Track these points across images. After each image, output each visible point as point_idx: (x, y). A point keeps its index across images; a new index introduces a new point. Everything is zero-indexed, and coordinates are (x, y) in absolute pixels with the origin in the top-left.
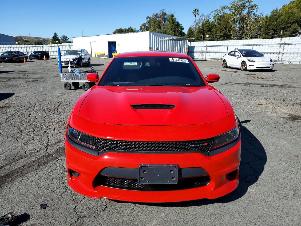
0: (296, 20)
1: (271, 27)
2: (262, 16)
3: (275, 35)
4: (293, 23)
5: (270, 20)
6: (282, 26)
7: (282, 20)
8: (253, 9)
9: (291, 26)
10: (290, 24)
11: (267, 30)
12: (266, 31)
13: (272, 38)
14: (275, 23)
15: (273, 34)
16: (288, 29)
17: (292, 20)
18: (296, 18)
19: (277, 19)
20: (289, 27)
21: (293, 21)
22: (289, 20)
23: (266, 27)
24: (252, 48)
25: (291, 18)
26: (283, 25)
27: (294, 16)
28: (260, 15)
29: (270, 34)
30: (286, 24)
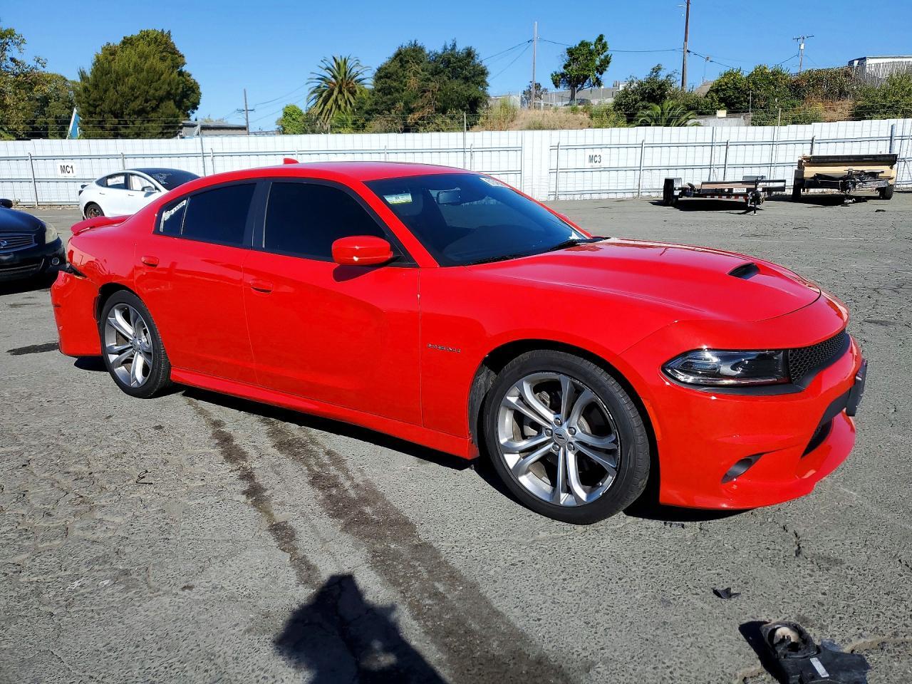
0: (169, 93)
1: (105, 106)
2: (42, 69)
3: (123, 131)
4: (161, 100)
5: (96, 86)
6: (136, 105)
7: (132, 88)
8: (7, 44)
9: (158, 107)
10: (154, 102)
11: (95, 113)
12: (91, 117)
13: (116, 136)
14: (112, 94)
15: (116, 129)
16: (154, 116)
17: (156, 90)
18: (166, 87)
19: (116, 83)
20: (154, 109)
21: (161, 93)
22: (152, 92)
23: (90, 105)
24: (121, 166)
25: (154, 85)
26: (138, 102)
27: (159, 79)
28: (33, 64)
29: (108, 126)
30: (146, 101)
